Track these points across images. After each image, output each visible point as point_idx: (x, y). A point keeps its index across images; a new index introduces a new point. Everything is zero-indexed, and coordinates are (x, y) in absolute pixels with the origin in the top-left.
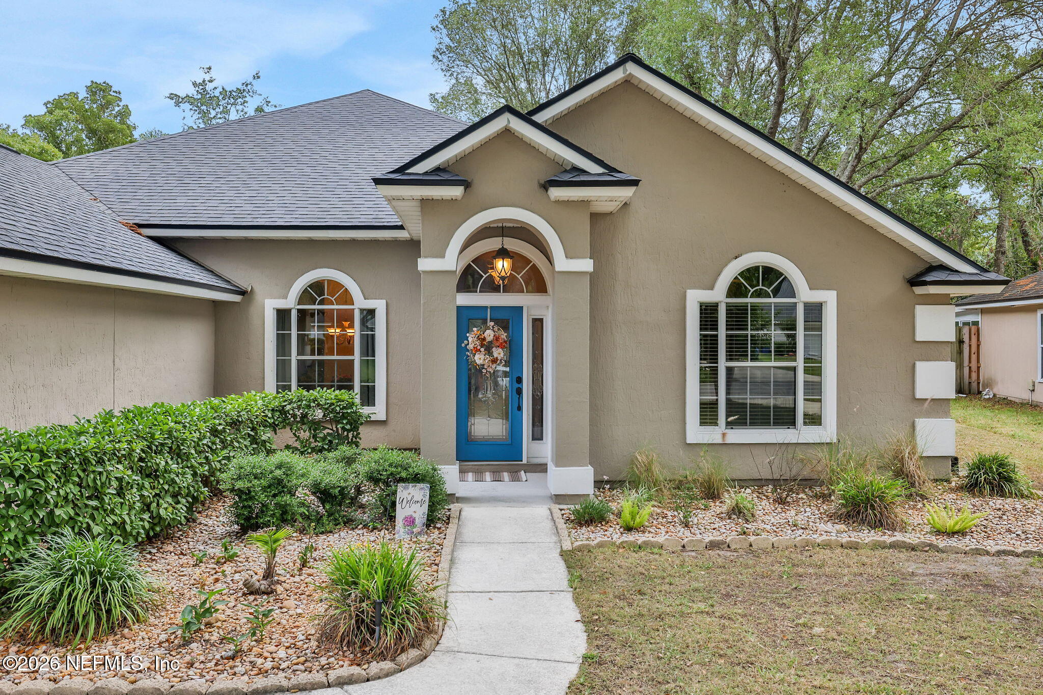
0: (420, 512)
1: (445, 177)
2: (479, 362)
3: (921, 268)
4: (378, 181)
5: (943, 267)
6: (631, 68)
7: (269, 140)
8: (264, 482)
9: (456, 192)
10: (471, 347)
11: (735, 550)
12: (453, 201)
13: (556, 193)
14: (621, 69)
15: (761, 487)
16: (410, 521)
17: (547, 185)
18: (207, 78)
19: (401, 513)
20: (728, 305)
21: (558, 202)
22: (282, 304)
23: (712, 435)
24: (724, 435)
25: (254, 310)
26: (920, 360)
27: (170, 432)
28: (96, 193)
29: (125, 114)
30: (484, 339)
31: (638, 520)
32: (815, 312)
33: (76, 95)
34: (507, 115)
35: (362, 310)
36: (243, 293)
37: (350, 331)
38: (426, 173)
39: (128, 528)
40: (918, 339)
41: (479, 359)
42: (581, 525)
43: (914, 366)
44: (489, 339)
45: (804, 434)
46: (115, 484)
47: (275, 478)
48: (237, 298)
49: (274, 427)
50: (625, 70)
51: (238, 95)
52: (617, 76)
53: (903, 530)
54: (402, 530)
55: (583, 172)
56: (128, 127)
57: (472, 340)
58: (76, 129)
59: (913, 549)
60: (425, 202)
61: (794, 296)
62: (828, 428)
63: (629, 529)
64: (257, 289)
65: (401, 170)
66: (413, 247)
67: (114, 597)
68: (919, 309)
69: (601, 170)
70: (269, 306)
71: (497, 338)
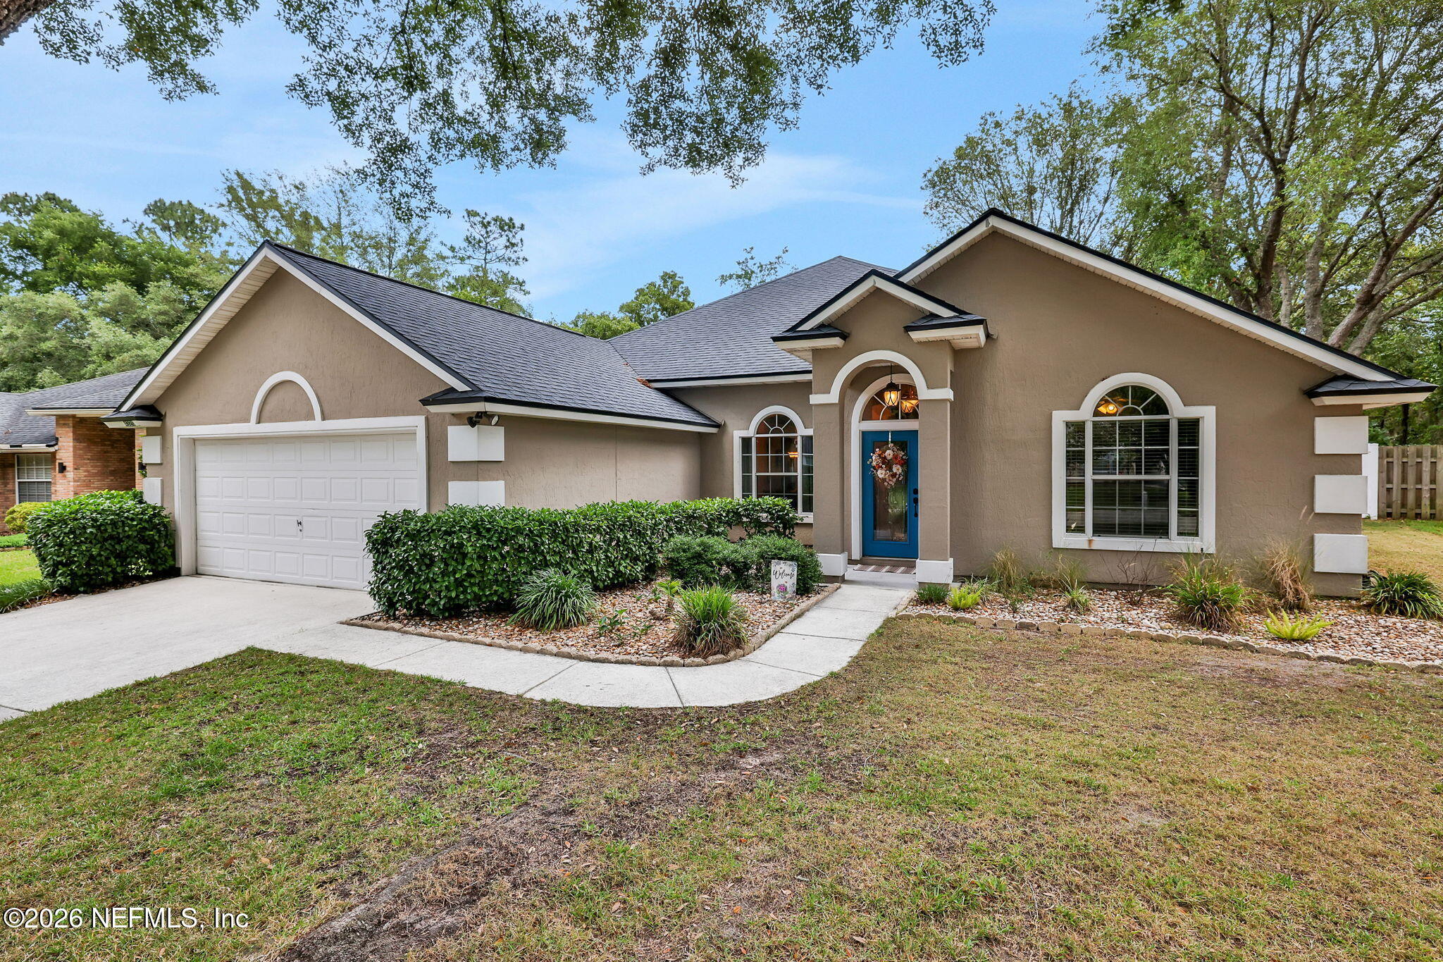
0: (791, 582)
1: (825, 331)
2: (881, 476)
3: (1321, 378)
4: (775, 339)
5: (1348, 377)
6: (994, 221)
7: (753, 308)
8: (689, 555)
9: (836, 342)
10: (874, 464)
11: (1042, 633)
12: (836, 349)
13: (916, 335)
14: (984, 223)
15: (1128, 591)
16: (783, 589)
17: (908, 329)
18: (749, 256)
19: (775, 583)
20: (1095, 424)
21: (920, 343)
22: (745, 434)
23: (1079, 541)
24: (1090, 541)
25: (726, 440)
26: (1320, 474)
27: (629, 518)
28: (628, 360)
29: (686, 293)
30: (885, 458)
31: (963, 602)
32: (1190, 429)
33: (653, 284)
34: (874, 277)
35: (802, 437)
36: (718, 426)
37: (792, 455)
38: (812, 330)
39: (596, 574)
40: (1317, 452)
41: (881, 474)
42: (921, 604)
43: (1313, 479)
44: (889, 458)
45: (1176, 543)
46: (587, 547)
47: (696, 553)
48: (714, 430)
49: (729, 524)
50: (988, 224)
51: (772, 267)
52: (981, 229)
53: (1236, 632)
54: (776, 595)
55: (937, 317)
56: (689, 303)
57: (875, 459)
58: (654, 308)
59: (1225, 647)
60: (815, 351)
61: (1166, 412)
62: (1205, 539)
63: (956, 609)
64: (728, 423)
65: (793, 329)
66: (807, 387)
67: (568, 608)
68: (1320, 422)
69: (952, 314)
70: (737, 435)
71: (895, 457)
